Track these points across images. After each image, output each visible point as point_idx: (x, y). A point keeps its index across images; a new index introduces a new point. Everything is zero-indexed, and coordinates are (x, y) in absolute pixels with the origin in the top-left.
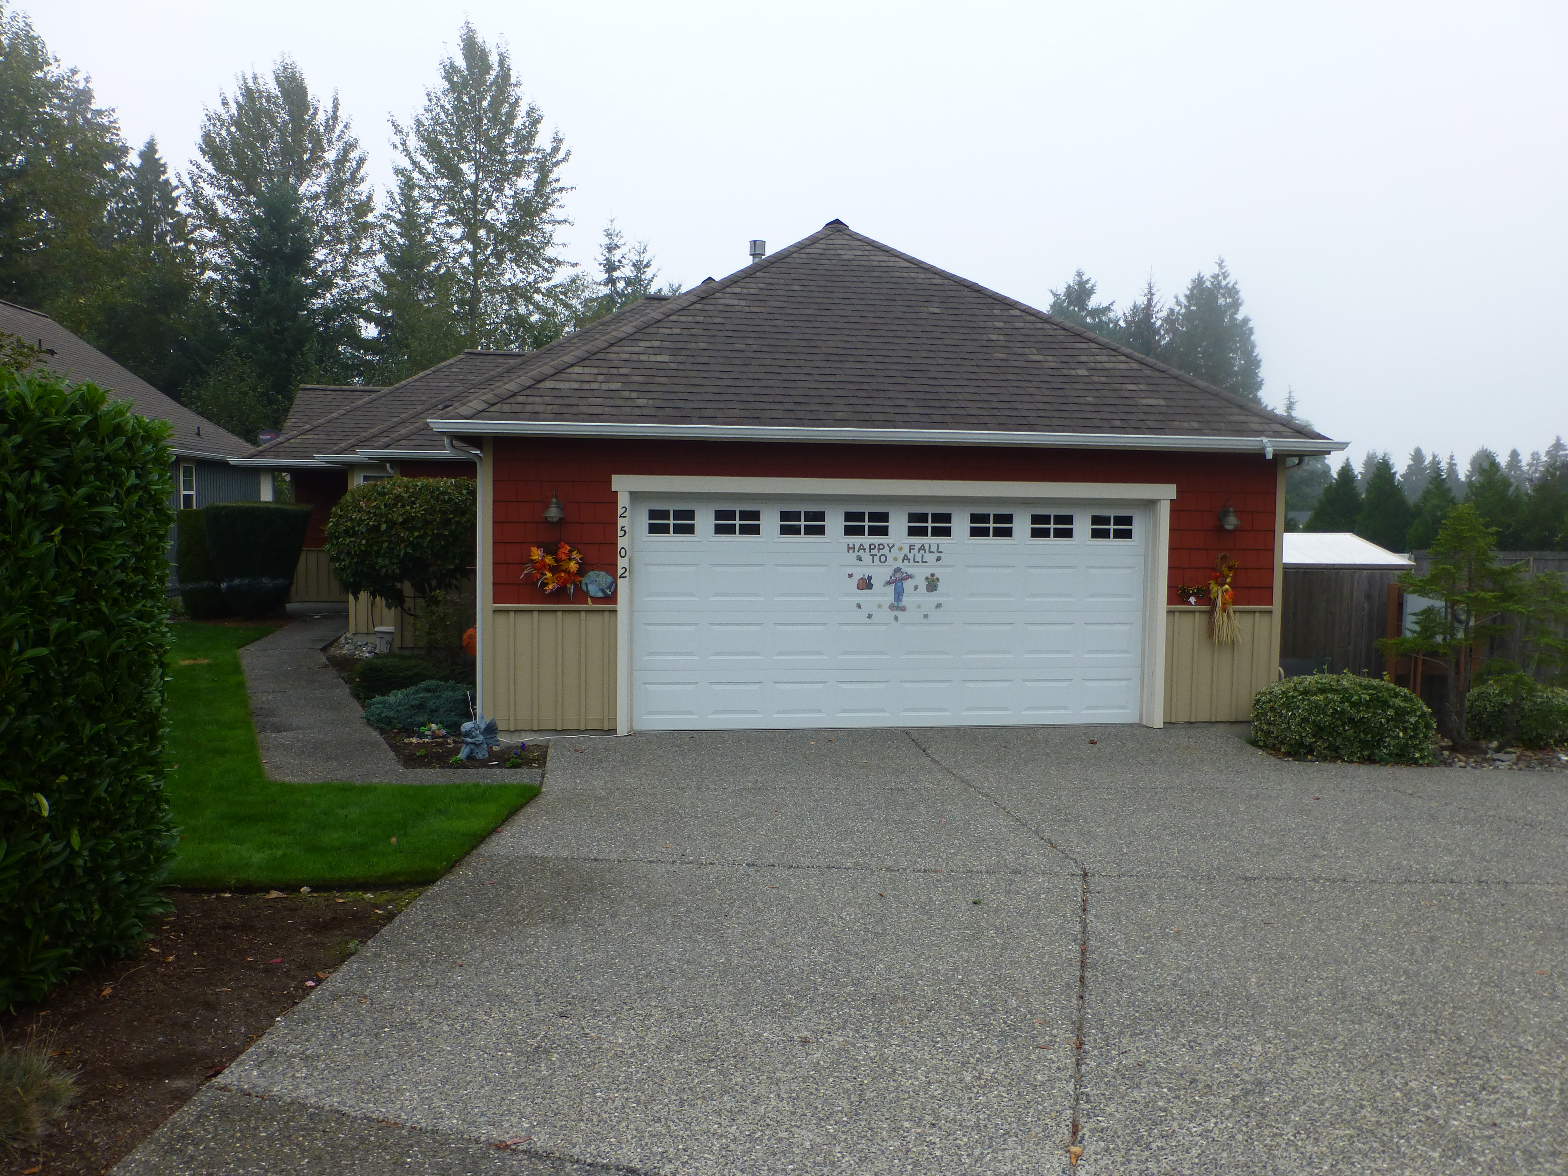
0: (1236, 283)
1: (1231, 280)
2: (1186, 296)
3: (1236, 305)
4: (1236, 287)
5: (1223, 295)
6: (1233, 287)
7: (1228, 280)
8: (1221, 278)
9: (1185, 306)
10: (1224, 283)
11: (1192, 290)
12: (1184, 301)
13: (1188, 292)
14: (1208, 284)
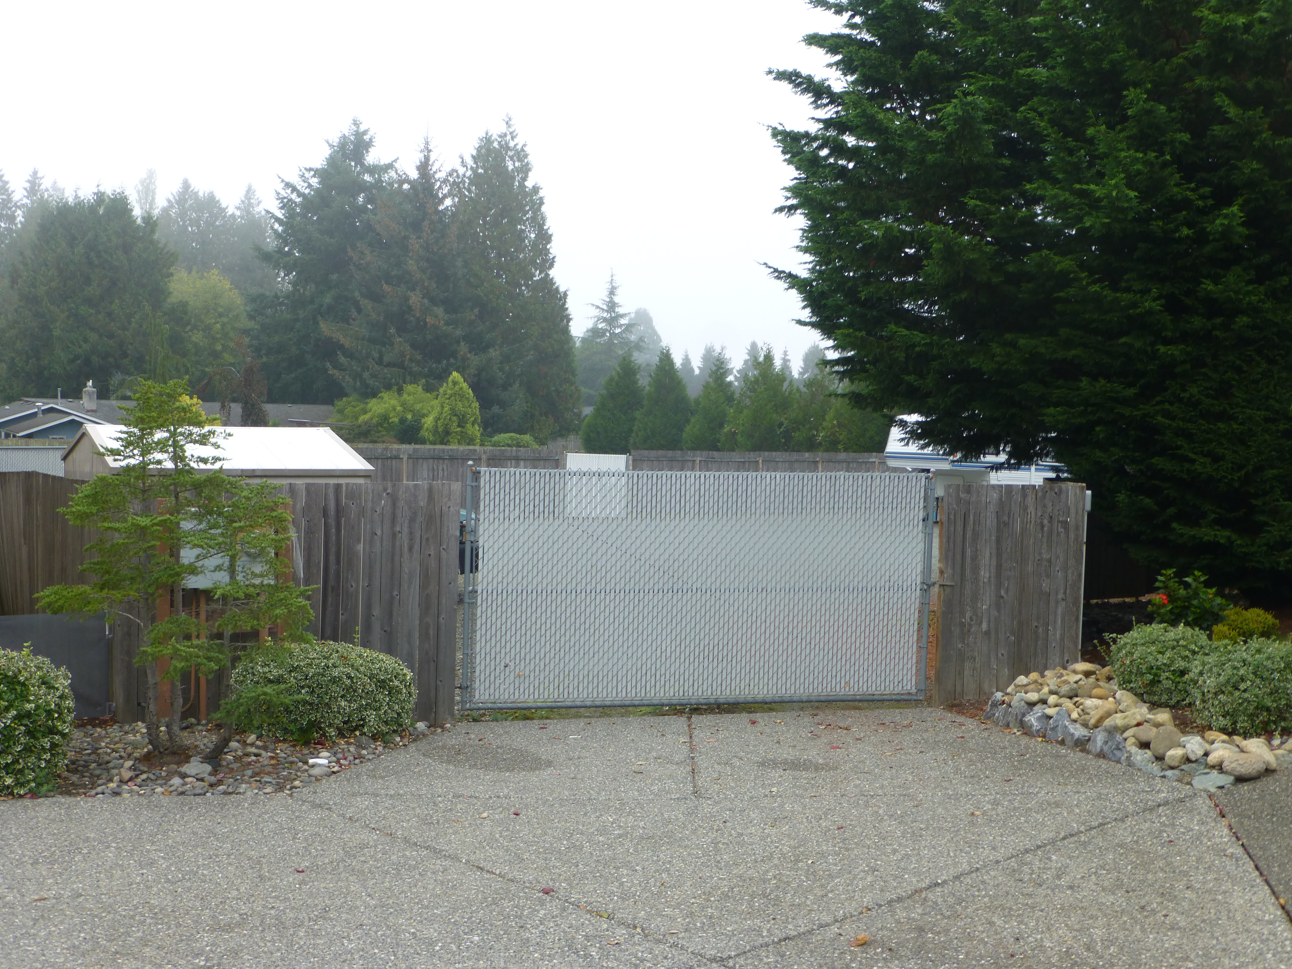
0: (525, 145)
1: (519, 141)
2: (473, 157)
3: (525, 170)
4: (525, 149)
5: (511, 158)
6: (522, 150)
7: (516, 140)
8: (509, 137)
9: (472, 168)
10: (512, 144)
11: (479, 149)
12: (470, 162)
13: (474, 153)
14: (496, 145)
